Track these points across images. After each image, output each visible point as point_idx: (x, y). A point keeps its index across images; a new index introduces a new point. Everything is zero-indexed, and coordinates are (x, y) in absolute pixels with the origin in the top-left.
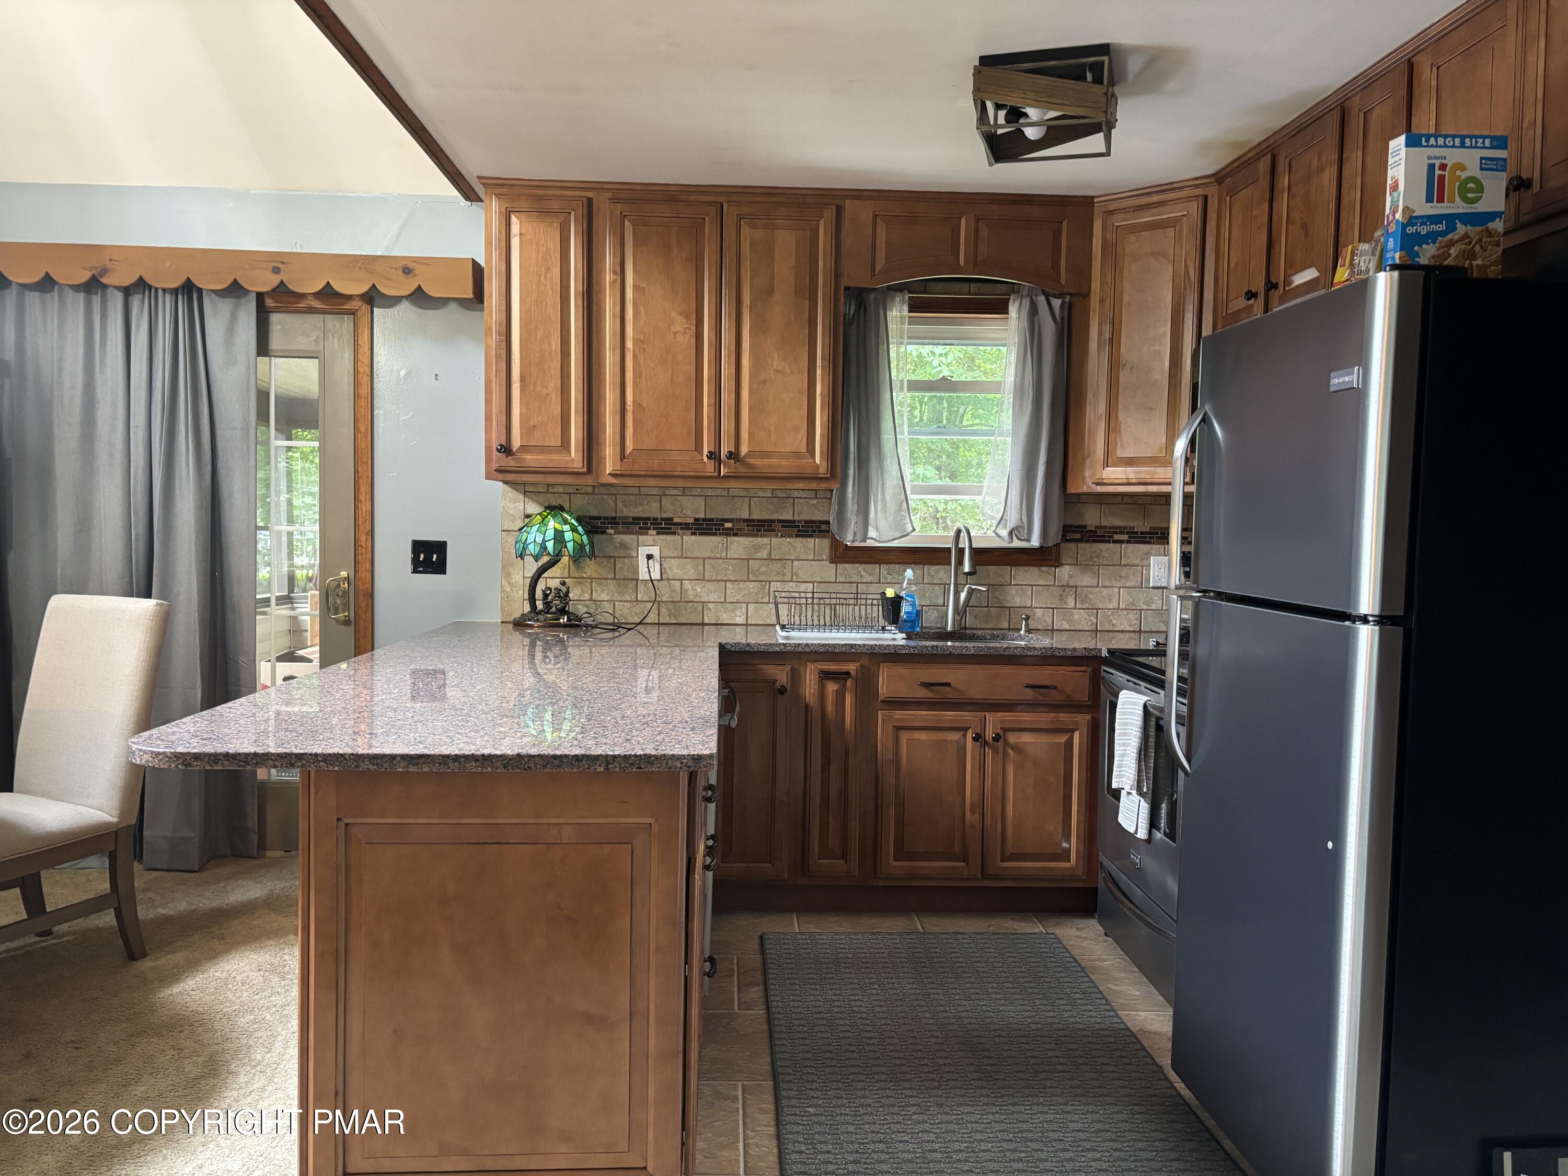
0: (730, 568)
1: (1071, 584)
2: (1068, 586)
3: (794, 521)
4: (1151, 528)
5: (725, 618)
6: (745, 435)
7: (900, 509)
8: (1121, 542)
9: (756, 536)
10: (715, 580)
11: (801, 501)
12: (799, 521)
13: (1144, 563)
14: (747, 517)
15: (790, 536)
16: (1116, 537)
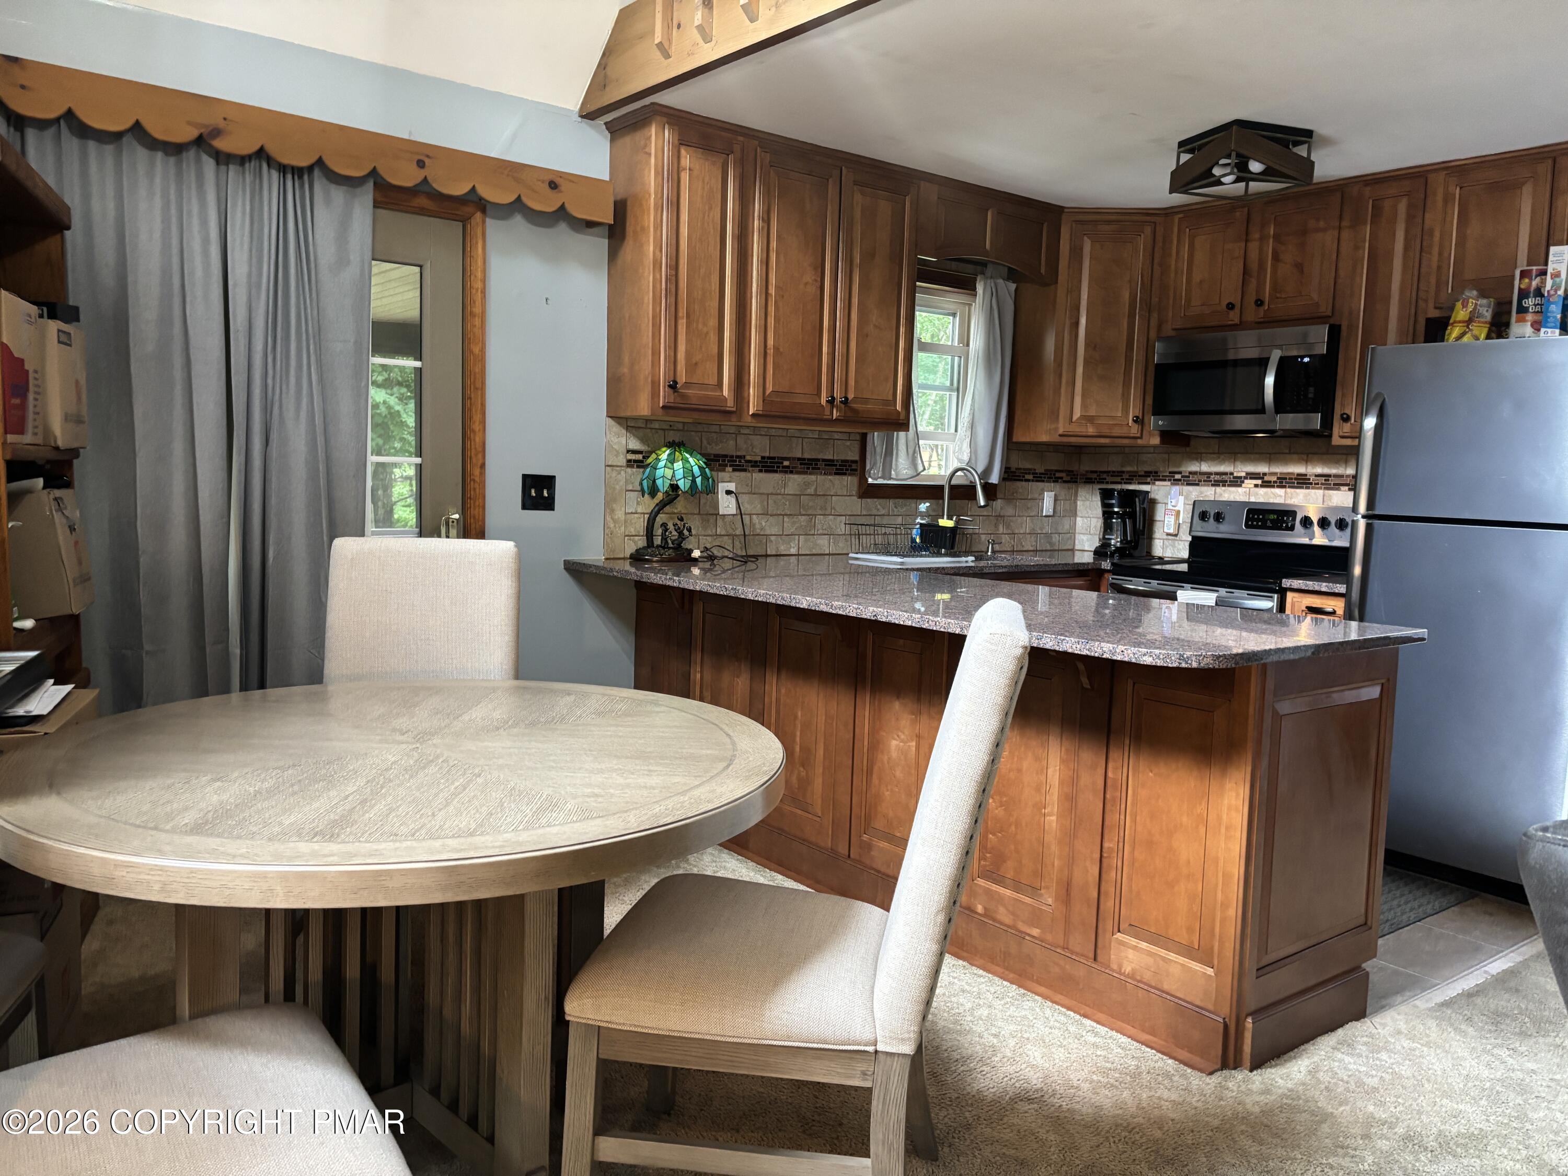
0: (787, 503)
1: (1002, 514)
2: (1000, 516)
3: (833, 461)
4: (1045, 470)
5: (783, 549)
6: (852, 383)
7: (914, 452)
8: (1028, 480)
9: (805, 473)
10: (775, 515)
11: (839, 442)
12: (837, 461)
13: (1040, 497)
14: (799, 455)
15: (831, 474)
16: (1027, 477)
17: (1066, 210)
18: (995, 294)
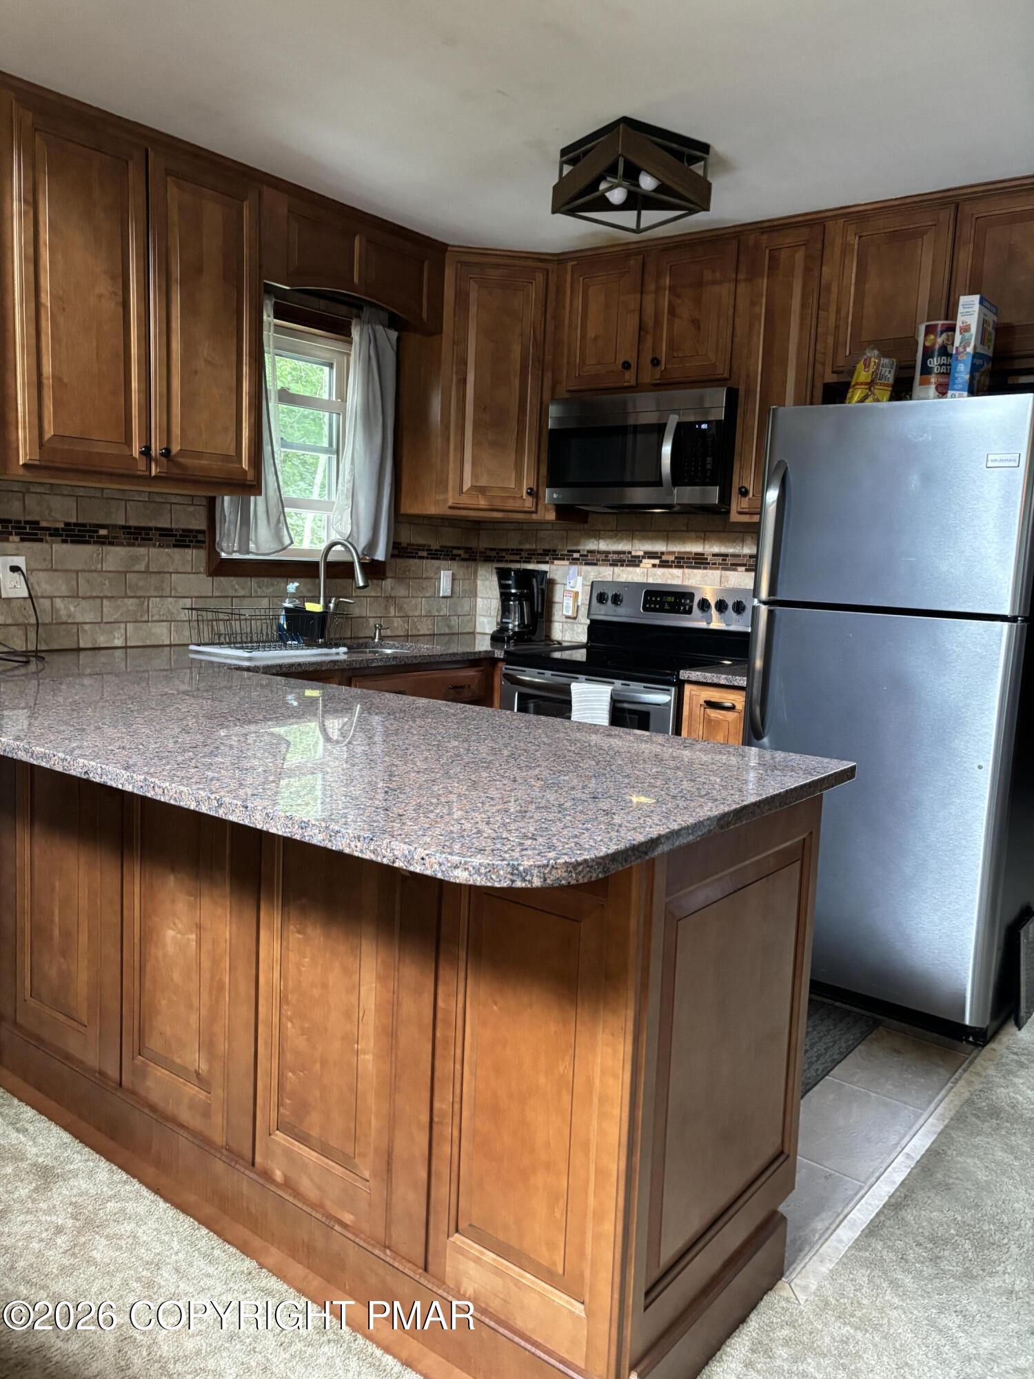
0: (107, 582)
1: (393, 595)
2: (390, 597)
3: (171, 530)
4: (441, 547)
5: (102, 641)
6: (176, 431)
7: (278, 522)
8: (422, 558)
9: (132, 545)
10: (90, 597)
11: (178, 507)
12: (177, 530)
13: (437, 576)
14: (122, 522)
15: (168, 546)
16: (420, 554)
17: (449, 248)
18: (374, 341)
